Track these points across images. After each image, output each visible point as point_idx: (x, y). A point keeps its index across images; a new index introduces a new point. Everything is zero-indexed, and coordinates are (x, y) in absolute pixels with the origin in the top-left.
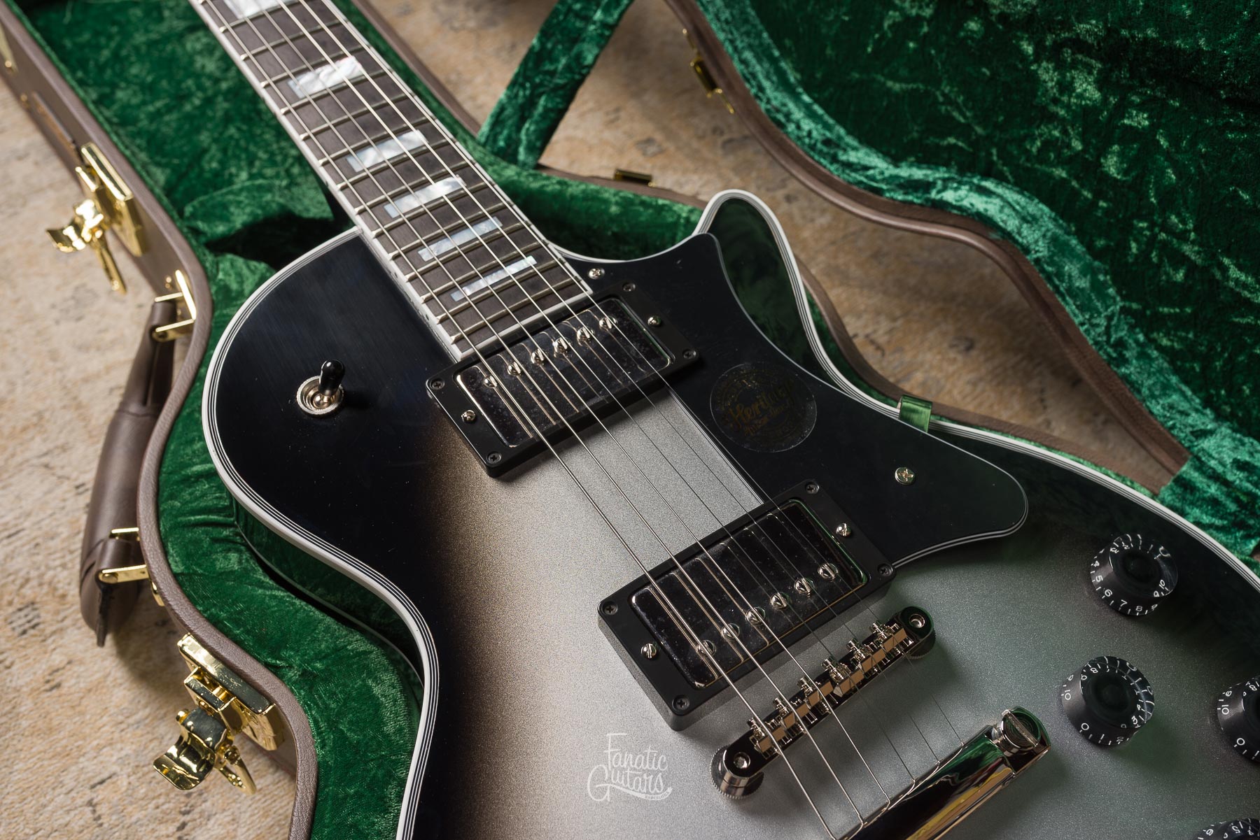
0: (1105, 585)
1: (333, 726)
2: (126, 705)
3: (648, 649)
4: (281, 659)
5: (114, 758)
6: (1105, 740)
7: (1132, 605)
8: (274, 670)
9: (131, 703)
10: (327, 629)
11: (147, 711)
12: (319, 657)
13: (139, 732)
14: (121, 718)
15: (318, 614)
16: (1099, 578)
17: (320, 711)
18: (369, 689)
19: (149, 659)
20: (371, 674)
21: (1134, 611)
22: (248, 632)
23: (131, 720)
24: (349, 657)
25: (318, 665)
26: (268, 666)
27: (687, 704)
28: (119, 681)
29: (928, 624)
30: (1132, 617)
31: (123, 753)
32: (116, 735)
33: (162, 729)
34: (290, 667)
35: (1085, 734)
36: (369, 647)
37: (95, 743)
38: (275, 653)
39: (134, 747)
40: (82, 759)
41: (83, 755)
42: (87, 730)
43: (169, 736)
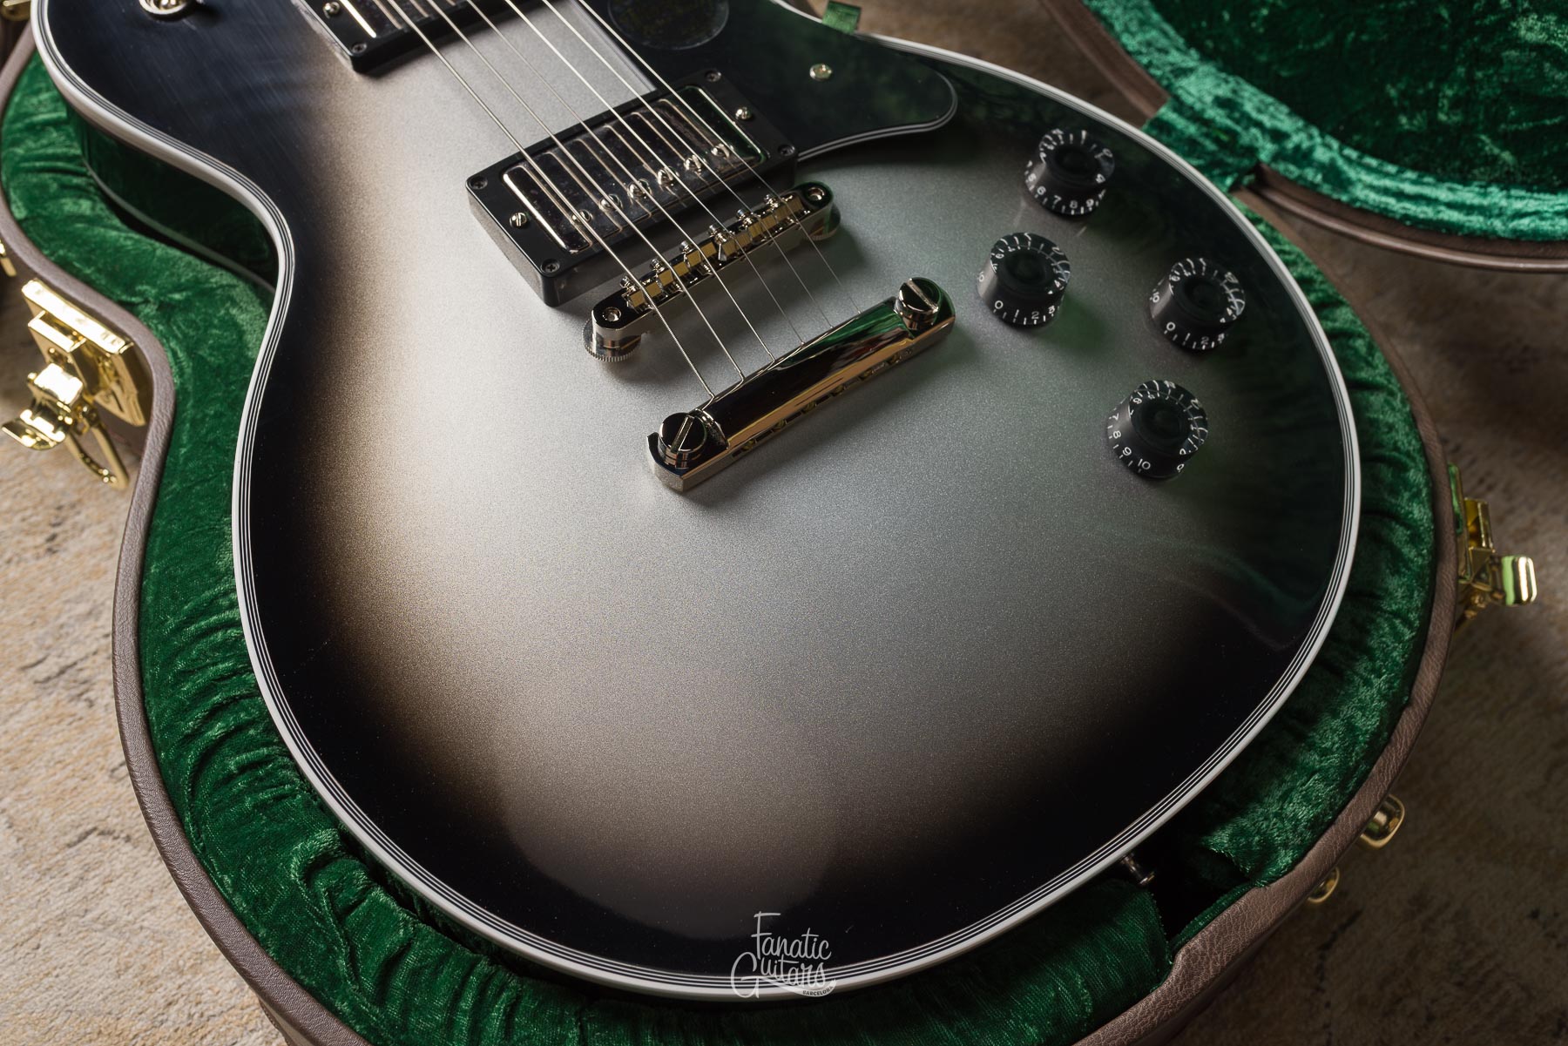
0: (1039, 184)
1: (191, 352)
3: (517, 218)
4: (134, 294)
6: (1020, 318)
7: (1066, 201)
8: (130, 307)
10: (189, 264)
12: (178, 288)
15: (176, 253)
16: (1033, 178)
17: (179, 342)
18: (232, 318)
20: (234, 303)
21: (1069, 209)
22: (99, 271)
24: (212, 289)
25: (177, 296)
26: (123, 304)
27: (557, 266)
29: (828, 196)
30: (1066, 217)
34: (146, 302)
35: (999, 314)
36: (234, 281)
38: (129, 288)
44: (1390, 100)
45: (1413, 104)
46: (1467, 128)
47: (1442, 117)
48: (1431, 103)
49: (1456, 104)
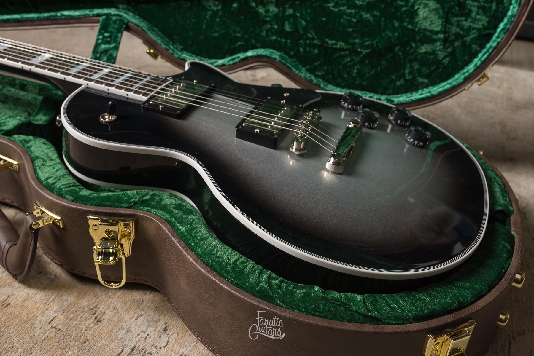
0: (349, 105)
2: (44, 298)
3: (257, 130)
5: (52, 313)
6: (373, 126)
9: (45, 296)
11: (54, 296)
13: (55, 302)
14: (45, 302)
19: (43, 283)
21: (358, 108)
23: (50, 300)
26: (126, 207)
28: (35, 293)
31: (54, 310)
32: (47, 307)
33: (65, 298)
35: (367, 127)
37: (40, 312)
39: (57, 307)
40: (38, 318)
41: (38, 317)
42: (33, 310)
43: (69, 298)
44: (393, 79)
45: (399, 78)
46: (414, 78)
47: (407, 78)
48: (404, 76)
49: (410, 73)
